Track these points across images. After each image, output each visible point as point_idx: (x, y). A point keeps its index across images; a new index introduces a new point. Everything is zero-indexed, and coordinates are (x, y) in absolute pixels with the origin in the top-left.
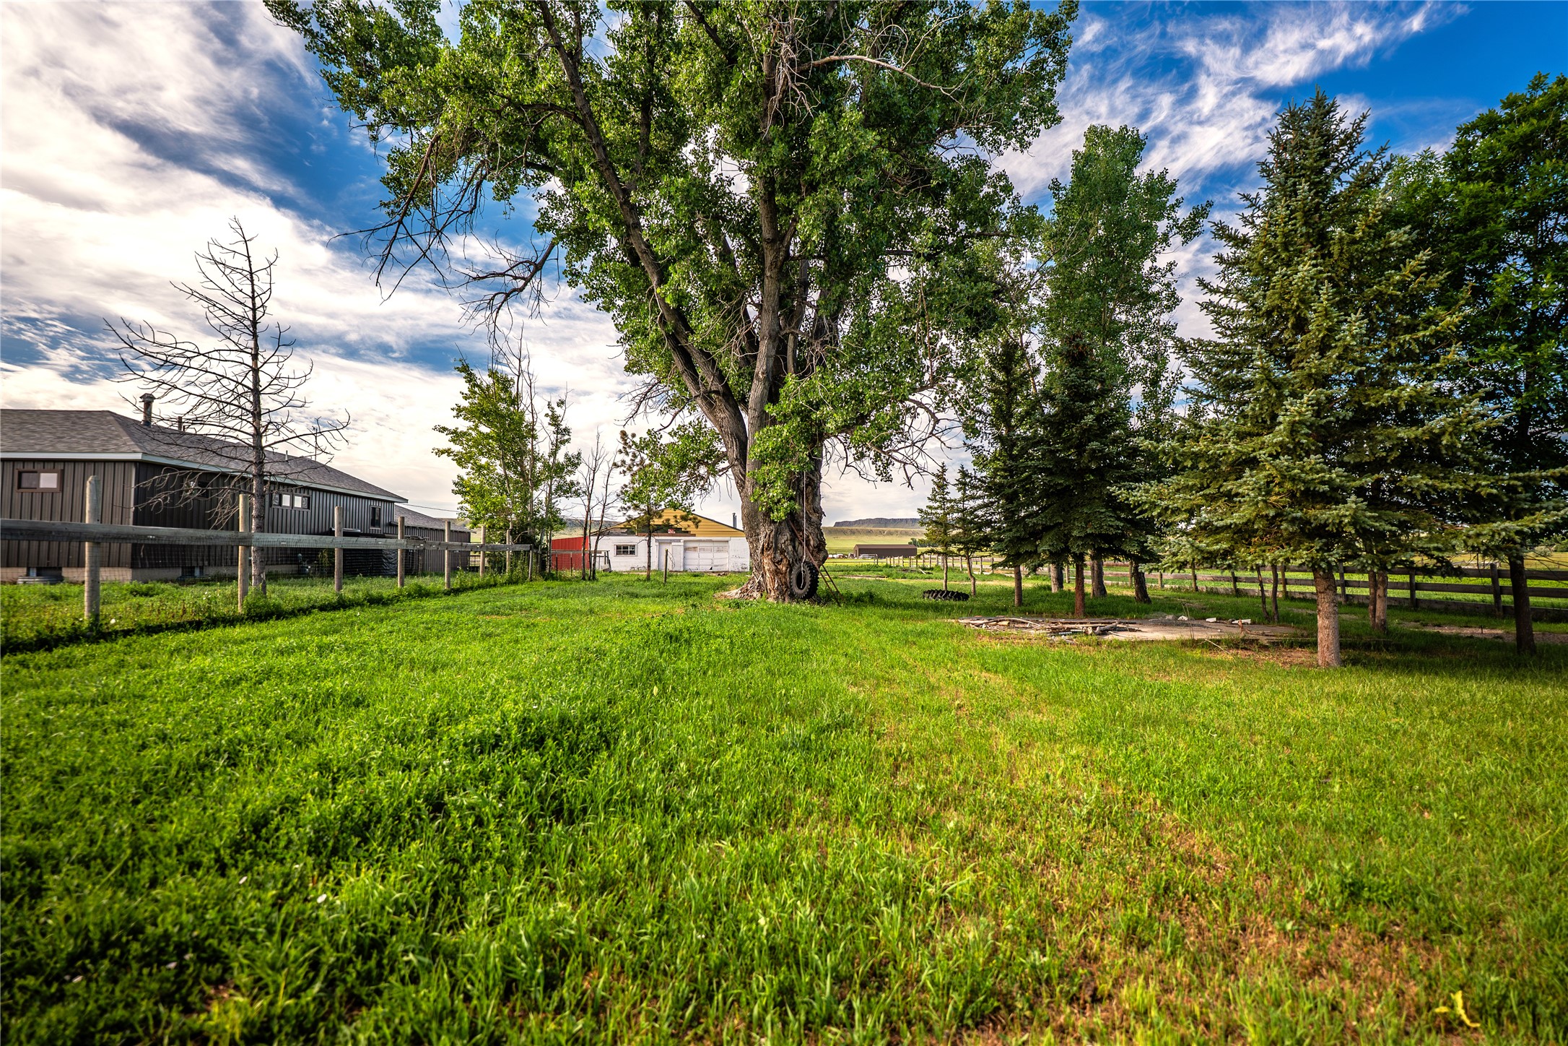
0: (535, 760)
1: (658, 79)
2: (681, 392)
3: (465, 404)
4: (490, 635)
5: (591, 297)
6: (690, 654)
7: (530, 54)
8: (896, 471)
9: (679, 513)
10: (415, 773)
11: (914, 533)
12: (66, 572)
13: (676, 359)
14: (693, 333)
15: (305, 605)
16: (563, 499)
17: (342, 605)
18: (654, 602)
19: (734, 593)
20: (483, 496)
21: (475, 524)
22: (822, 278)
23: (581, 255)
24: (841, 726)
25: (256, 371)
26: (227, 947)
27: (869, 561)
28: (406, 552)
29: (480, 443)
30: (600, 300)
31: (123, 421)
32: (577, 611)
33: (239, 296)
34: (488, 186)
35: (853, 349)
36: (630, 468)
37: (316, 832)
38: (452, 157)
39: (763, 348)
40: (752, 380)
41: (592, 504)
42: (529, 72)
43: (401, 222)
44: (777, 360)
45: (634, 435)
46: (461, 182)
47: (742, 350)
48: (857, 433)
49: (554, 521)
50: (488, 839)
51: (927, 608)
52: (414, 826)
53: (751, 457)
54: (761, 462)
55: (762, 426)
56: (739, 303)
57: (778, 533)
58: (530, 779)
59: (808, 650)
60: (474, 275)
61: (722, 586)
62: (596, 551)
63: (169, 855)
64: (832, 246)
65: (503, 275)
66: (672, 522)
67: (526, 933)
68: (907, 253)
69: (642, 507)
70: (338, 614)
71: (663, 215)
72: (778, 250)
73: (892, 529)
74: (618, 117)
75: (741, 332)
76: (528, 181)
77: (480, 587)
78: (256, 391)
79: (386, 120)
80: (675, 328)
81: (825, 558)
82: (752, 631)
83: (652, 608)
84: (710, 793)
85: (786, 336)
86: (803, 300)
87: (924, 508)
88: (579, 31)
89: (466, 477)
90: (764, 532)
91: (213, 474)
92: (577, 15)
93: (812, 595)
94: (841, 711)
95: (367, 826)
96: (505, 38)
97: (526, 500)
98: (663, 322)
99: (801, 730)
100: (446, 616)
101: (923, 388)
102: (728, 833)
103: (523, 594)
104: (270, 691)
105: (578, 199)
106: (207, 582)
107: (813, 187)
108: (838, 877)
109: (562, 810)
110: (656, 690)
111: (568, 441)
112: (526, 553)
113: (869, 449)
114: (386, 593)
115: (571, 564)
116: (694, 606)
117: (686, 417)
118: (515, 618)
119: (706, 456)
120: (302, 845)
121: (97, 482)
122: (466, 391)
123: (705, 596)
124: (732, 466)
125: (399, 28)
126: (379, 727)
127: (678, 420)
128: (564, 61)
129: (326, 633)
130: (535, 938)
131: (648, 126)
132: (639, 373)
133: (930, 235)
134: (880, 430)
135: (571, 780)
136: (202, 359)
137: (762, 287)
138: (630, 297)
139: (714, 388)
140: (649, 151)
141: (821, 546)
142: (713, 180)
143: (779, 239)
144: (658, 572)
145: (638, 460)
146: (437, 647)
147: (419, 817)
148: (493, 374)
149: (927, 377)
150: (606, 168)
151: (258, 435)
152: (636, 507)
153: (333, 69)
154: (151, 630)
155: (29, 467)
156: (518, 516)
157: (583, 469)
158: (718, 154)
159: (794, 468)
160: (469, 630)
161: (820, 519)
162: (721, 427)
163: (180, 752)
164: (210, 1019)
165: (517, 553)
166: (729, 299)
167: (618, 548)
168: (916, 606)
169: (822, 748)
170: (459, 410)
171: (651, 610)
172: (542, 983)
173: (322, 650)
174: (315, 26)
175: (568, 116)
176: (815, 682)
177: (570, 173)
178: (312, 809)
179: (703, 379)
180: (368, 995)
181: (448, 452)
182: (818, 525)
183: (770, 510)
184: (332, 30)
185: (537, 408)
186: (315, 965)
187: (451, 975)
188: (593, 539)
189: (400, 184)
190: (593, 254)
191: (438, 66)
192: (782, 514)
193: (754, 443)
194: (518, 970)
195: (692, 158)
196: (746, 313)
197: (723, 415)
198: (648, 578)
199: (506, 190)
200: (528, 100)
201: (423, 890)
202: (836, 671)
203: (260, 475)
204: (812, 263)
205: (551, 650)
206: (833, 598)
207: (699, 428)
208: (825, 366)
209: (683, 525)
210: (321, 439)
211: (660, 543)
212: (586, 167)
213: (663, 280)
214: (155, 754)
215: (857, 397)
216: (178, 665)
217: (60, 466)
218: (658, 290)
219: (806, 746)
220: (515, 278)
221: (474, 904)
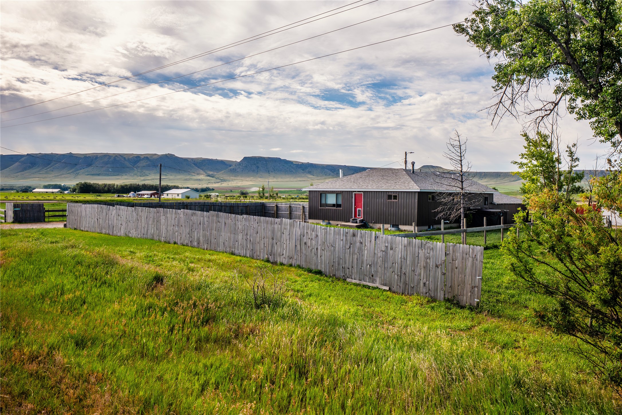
3: (526, 151)
12: (401, 227)
65: (540, 110)
122: (526, 145)
148: (538, 133)
155: (390, 193)
170: (523, 154)
217: (398, 193)
220: (546, 110)
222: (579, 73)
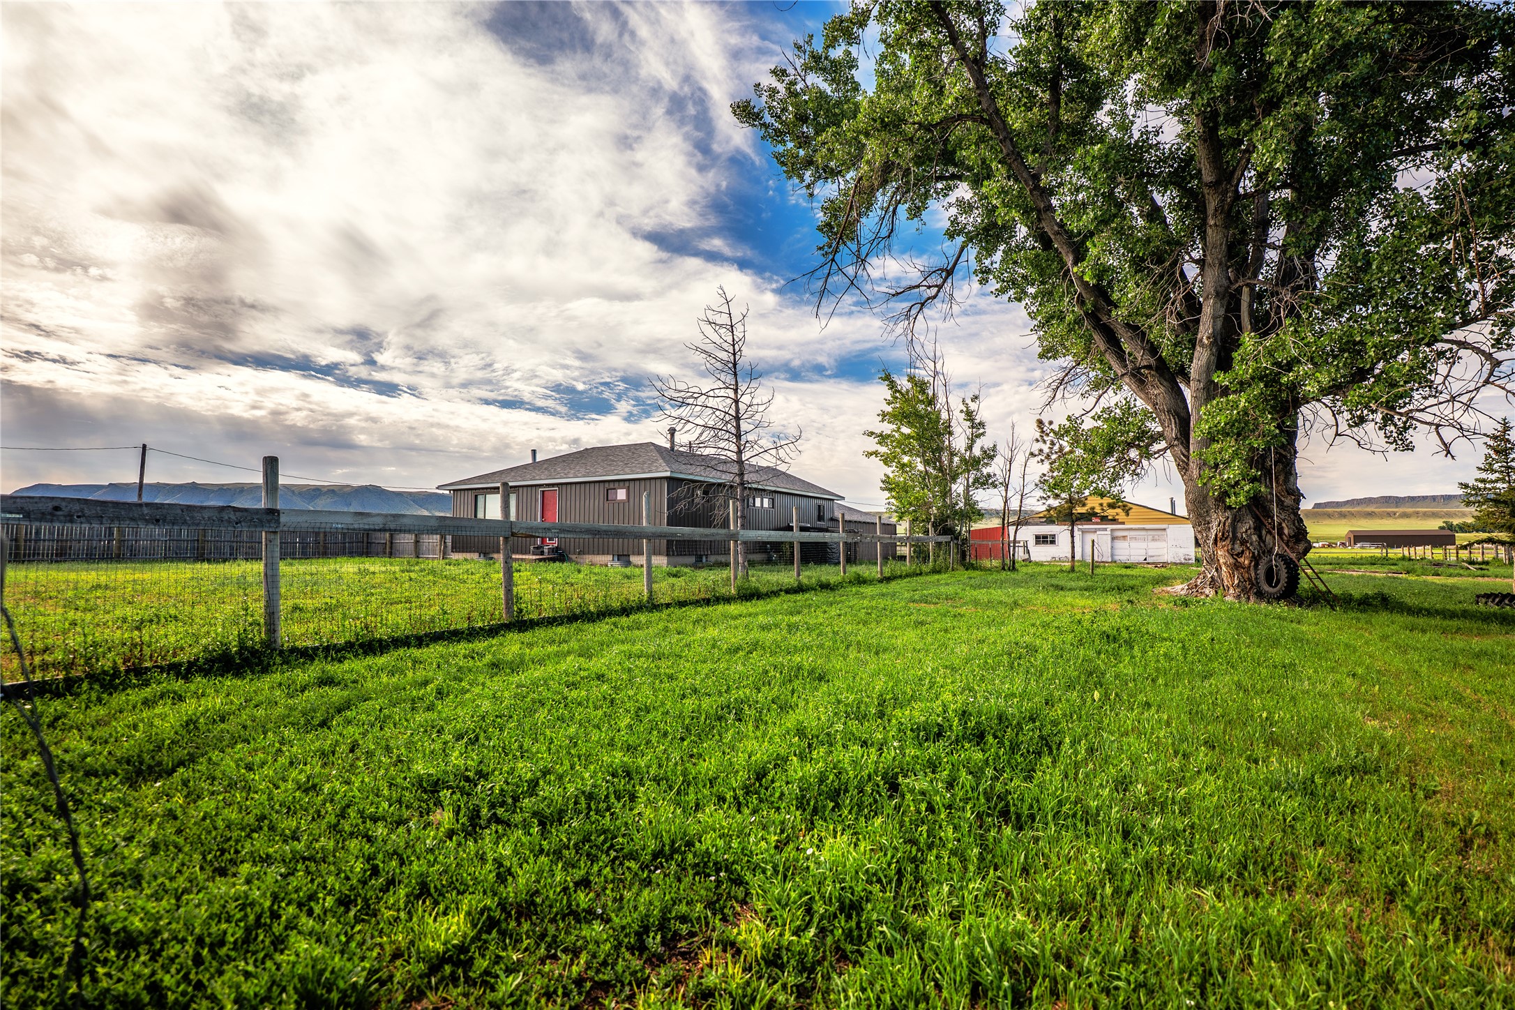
0: (978, 756)
1: (1068, 50)
2: (1104, 372)
3: (889, 409)
4: (922, 623)
5: (1002, 291)
6: (1133, 657)
7: (937, 76)
8: (1421, 436)
9: (1106, 501)
10: (873, 750)
11: (1448, 515)
12: (633, 559)
13: (1097, 337)
14: (1116, 307)
15: (775, 589)
16: (980, 491)
17: (800, 589)
18: (1082, 596)
19: (1179, 588)
20: (907, 492)
21: (901, 518)
22: (1289, 209)
23: (990, 252)
24: (1361, 770)
25: (737, 402)
26: (748, 877)
27: (1374, 551)
28: (845, 543)
29: (903, 444)
30: (1011, 292)
31: (658, 448)
32: (1001, 602)
33: (725, 346)
34: (903, 209)
35: (1343, 288)
36: (1048, 457)
37: (801, 790)
38: (872, 191)
39: (1207, 310)
40: (1194, 347)
41: (1010, 494)
42: (936, 93)
43: (833, 260)
44: (1227, 320)
45: (1051, 423)
46: (879, 212)
47: (1179, 316)
48: (1353, 394)
49: (973, 512)
50: (940, 827)
51: (1487, 618)
52: (876, 801)
53: (1195, 436)
54: (1211, 439)
55: (1209, 398)
56: (1175, 263)
57: (1236, 520)
58: (977, 773)
59: (1292, 665)
60: (893, 292)
61: (1162, 580)
62: (1015, 541)
63: (704, 786)
64: (1305, 169)
65: (918, 286)
66: (1098, 510)
67: (988, 938)
68: (1427, 148)
69: (1063, 495)
70: (799, 597)
71: (1078, 190)
72: (1225, 193)
73: (1410, 510)
74: (1025, 104)
75: (1177, 296)
76: (938, 193)
77: (907, 576)
78: (737, 418)
79: (819, 177)
80: (1094, 306)
81: (1309, 547)
82: (1209, 635)
83: (1081, 602)
84: (1180, 827)
85: (1239, 291)
86: (1262, 243)
87: (1471, 483)
88: (983, 35)
89: (891, 475)
90: (1217, 521)
91: (714, 484)
92: (981, 21)
93: (1290, 594)
94: (1359, 752)
95: (837, 792)
96: (914, 69)
97: (946, 493)
98: (1081, 302)
99: (1299, 768)
100: (882, 603)
101: (1467, 320)
102: (1210, 882)
103: (948, 584)
104: (759, 661)
105: (986, 198)
106: (711, 567)
107: (1271, 106)
108: (1387, 980)
109: (1008, 812)
110: (1097, 695)
111: (983, 434)
112: (948, 543)
113: (1373, 412)
114: (833, 579)
115: (990, 554)
116: (1130, 602)
117: (1112, 399)
118: (942, 607)
119: (1138, 439)
120: (792, 800)
121: (649, 495)
122: (889, 398)
123: (1142, 591)
124: (1170, 446)
125: (827, 96)
126: (839, 702)
127: (1103, 403)
128: (970, 69)
129: (791, 614)
130: (997, 944)
131: (1058, 103)
132: (1055, 358)
133: (1473, 114)
134: (1393, 385)
135: (1016, 782)
136: (704, 397)
137: (1203, 239)
138: (1043, 283)
139: (1145, 363)
140: (1059, 127)
141: (1300, 535)
142: (1136, 135)
143: (1226, 176)
144: (1083, 561)
145: (1056, 448)
146: (879, 631)
147: (878, 792)
148: (911, 378)
149: (1474, 306)
150: (1013, 160)
151: (739, 452)
152: (1057, 496)
153: (780, 148)
154: (682, 604)
155: (612, 486)
156: (938, 509)
157: (999, 461)
158: (1139, 105)
159: (1258, 443)
160: (902, 617)
161: (1298, 501)
162: (1155, 405)
163: (706, 703)
164: (739, 934)
165: (939, 544)
166: (1160, 261)
167: (1037, 537)
168: (1465, 615)
169: (1334, 798)
170: (884, 415)
171: (1081, 604)
172: (1010, 997)
173: (792, 628)
174: (768, 119)
175: (974, 120)
176: (1308, 707)
177: (976, 175)
178: (797, 769)
179: (1130, 354)
180: (852, 952)
181: (876, 453)
182: (1295, 510)
183: (1225, 494)
184: (779, 117)
185: (952, 406)
186: (809, 911)
187: (920, 958)
188: (1012, 529)
189: (832, 228)
190: (1002, 248)
191: (860, 116)
192: (1242, 498)
193: (1200, 419)
194: (983, 974)
195: (1108, 119)
196: (1182, 274)
197: (1159, 391)
198: (1073, 570)
199: (918, 208)
200: (937, 118)
201: (889, 865)
202: (1341, 695)
203: (742, 484)
204: (1273, 196)
205: (981, 642)
206: (1320, 599)
207: (1128, 409)
208: (1299, 316)
209: (1111, 513)
210: (781, 451)
211: (1084, 532)
212: (993, 165)
213: (1079, 257)
214: (690, 703)
215: (1352, 347)
216: (699, 635)
217: (627, 484)
218: (1075, 269)
219: (1308, 789)
220: (929, 287)
221: (935, 891)
222: (1008, 142)
